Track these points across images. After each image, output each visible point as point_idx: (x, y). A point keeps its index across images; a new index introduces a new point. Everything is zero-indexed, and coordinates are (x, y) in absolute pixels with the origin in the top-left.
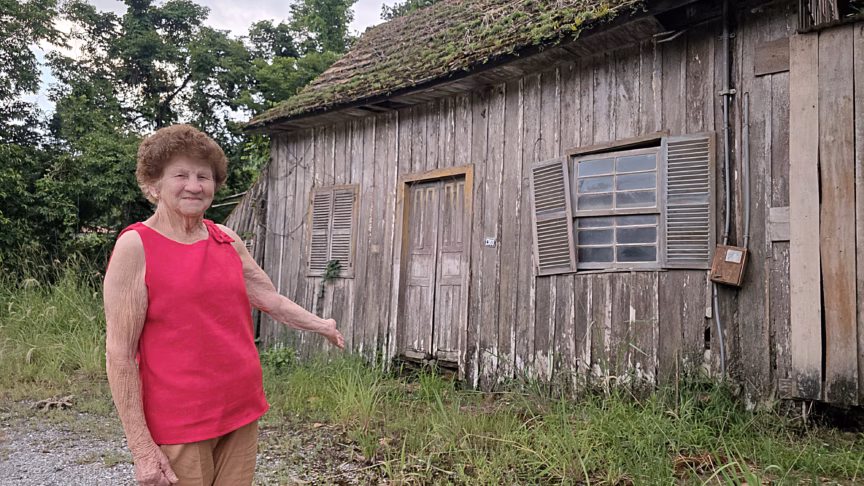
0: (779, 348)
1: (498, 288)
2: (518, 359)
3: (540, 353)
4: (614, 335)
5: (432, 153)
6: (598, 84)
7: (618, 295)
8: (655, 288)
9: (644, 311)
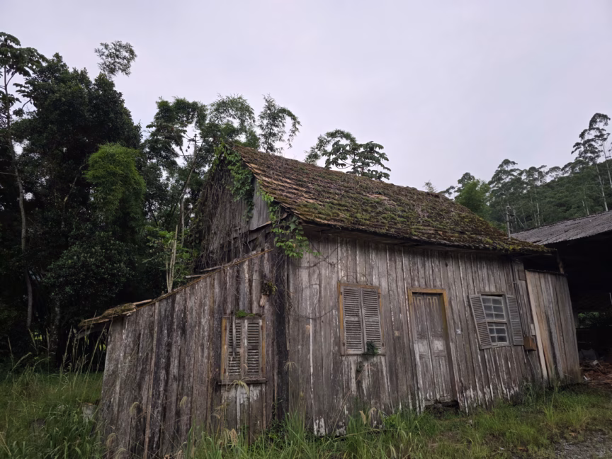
4: (506, 374)
6: (484, 267)
7: (504, 357)
9: (512, 362)
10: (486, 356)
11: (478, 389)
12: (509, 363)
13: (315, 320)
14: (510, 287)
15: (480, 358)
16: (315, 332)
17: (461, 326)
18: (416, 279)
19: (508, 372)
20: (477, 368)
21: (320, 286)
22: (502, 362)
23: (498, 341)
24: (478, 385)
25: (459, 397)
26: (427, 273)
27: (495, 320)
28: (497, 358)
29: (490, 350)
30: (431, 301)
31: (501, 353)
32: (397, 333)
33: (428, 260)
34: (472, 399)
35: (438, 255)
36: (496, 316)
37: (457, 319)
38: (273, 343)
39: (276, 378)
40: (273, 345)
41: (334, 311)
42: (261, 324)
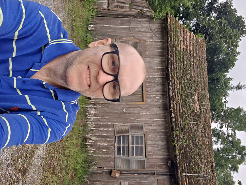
0: (98, 182)
1: (111, 113)
2: (93, 119)
3: (94, 125)
4: (100, 145)
5: (151, 89)
6: (162, 142)
7: (109, 146)
8: (111, 156)
9: (105, 153)
10: (110, 129)
11: (94, 117)
12: (105, 150)
13: (129, 29)
14: (152, 166)
15: (110, 124)
16: (124, 29)
17: (127, 113)
18: (150, 84)
19: (100, 148)
20: (105, 120)
21: (143, 32)
22: (106, 143)
23: (118, 146)
24: (96, 117)
25: (92, 101)
26: (154, 93)
27: (130, 145)
28: (109, 139)
29: (114, 134)
30: (139, 96)
31: (111, 144)
33: (161, 95)
34: (90, 112)
35: (165, 102)
36: (133, 147)
37: (130, 111)
39: (109, 13)
40: (120, 13)
41: (133, 37)
42: (128, 10)
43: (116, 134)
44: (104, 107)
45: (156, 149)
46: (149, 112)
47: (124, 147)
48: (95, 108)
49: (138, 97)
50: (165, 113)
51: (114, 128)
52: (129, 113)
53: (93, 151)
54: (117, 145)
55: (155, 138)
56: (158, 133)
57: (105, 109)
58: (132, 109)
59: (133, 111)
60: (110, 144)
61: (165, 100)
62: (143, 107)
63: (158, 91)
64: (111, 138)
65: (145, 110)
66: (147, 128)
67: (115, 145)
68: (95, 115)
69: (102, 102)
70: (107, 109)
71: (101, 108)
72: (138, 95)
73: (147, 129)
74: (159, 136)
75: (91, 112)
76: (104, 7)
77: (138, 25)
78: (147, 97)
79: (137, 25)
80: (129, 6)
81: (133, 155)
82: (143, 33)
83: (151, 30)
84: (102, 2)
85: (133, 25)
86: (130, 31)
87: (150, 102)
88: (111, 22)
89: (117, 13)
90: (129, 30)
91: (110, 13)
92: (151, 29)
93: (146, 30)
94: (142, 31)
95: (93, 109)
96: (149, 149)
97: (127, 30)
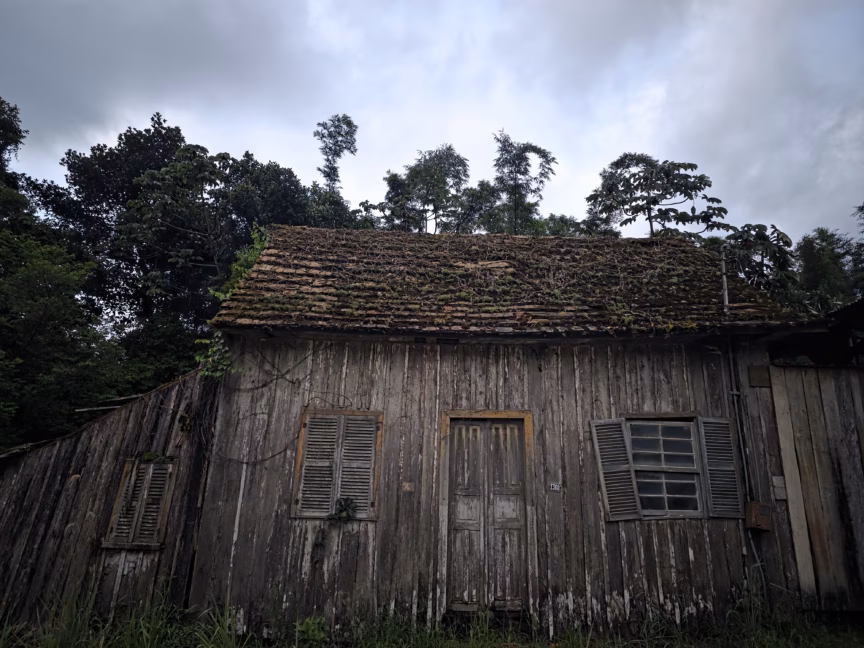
0: (789, 575)
1: (567, 533)
2: (594, 601)
3: (615, 593)
4: (678, 572)
5: (481, 393)
6: (643, 366)
7: (677, 537)
8: (706, 532)
9: (699, 552)
10: (623, 534)
11: (589, 595)
12: (691, 552)
13: (254, 465)
14: (717, 403)
15: (606, 537)
16: (251, 482)
17: (564, 476)
18: (464, 395)
19: (685, 570)
20: (594, 556)
21: (270, 415)
22: (669, 548)
23: (670, 508)
24: (589, 588)
25: (534, 604)
26: (492, 385)
27: (664, 466)
28: (655, 540)
29: (637, 523)
30: (501, 432)
31: (669, 531)
32: (407, 487)
33: (497, 362)
34: (571, 612)
35: (521, 352)
36: (669, 459)
37: (555, 464)
38: (183, 496)
39: (178, 544)
40: (182, 500)
41: (289, 452)
42: (170, 470)
43: (636, 513)
44: (549, 560)
45: (665, 386)
46: (555, 403)
47: (671, 489)
48: (556, 592)
49: (505, 435)
50: (557, 354)
51: (617, 522)
52: (564, 468)
53: (700, 596)
54: (669, 513)
55: (634, 388)
56: (618, 378)
57: (556, 554)
58: (550, 459)
59: (555, 455)
60: (670, 536)
61: (513, 349)
62: (540, 420)
63: (486, 372)
64: (650, 531)
65: (550, 415)
66: (606, 412)
67: (668, 516)
68: (580, 592)
69: (534, 568)
70: (555, 548)
71: (552, 571)
72: (497, 436)
73: (610, 410)
74: (628, 376)
75: (571, 607)
76: (144, 569)
77: (243, 431)
78: (508, 407)
79: (242, 437)
80: (152, 466)
81: (690, 459)
82: (275, 415)
83: (264, 386)
84: (123, 576)
85: (240, 449)
86: (263, 460)
87: (522, 397)
88: (218, 538)
89: (180, 512)
90: (258, 467)
91: (176, 539)
92: (260, 385)
93: (264, 402)
94: (266, 417)
95: (561, 599)
96: (666, 408)
97: (257, 472)
